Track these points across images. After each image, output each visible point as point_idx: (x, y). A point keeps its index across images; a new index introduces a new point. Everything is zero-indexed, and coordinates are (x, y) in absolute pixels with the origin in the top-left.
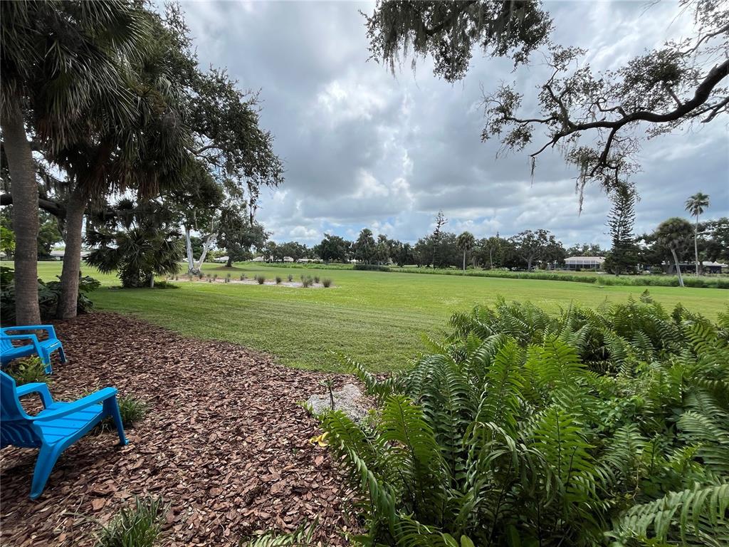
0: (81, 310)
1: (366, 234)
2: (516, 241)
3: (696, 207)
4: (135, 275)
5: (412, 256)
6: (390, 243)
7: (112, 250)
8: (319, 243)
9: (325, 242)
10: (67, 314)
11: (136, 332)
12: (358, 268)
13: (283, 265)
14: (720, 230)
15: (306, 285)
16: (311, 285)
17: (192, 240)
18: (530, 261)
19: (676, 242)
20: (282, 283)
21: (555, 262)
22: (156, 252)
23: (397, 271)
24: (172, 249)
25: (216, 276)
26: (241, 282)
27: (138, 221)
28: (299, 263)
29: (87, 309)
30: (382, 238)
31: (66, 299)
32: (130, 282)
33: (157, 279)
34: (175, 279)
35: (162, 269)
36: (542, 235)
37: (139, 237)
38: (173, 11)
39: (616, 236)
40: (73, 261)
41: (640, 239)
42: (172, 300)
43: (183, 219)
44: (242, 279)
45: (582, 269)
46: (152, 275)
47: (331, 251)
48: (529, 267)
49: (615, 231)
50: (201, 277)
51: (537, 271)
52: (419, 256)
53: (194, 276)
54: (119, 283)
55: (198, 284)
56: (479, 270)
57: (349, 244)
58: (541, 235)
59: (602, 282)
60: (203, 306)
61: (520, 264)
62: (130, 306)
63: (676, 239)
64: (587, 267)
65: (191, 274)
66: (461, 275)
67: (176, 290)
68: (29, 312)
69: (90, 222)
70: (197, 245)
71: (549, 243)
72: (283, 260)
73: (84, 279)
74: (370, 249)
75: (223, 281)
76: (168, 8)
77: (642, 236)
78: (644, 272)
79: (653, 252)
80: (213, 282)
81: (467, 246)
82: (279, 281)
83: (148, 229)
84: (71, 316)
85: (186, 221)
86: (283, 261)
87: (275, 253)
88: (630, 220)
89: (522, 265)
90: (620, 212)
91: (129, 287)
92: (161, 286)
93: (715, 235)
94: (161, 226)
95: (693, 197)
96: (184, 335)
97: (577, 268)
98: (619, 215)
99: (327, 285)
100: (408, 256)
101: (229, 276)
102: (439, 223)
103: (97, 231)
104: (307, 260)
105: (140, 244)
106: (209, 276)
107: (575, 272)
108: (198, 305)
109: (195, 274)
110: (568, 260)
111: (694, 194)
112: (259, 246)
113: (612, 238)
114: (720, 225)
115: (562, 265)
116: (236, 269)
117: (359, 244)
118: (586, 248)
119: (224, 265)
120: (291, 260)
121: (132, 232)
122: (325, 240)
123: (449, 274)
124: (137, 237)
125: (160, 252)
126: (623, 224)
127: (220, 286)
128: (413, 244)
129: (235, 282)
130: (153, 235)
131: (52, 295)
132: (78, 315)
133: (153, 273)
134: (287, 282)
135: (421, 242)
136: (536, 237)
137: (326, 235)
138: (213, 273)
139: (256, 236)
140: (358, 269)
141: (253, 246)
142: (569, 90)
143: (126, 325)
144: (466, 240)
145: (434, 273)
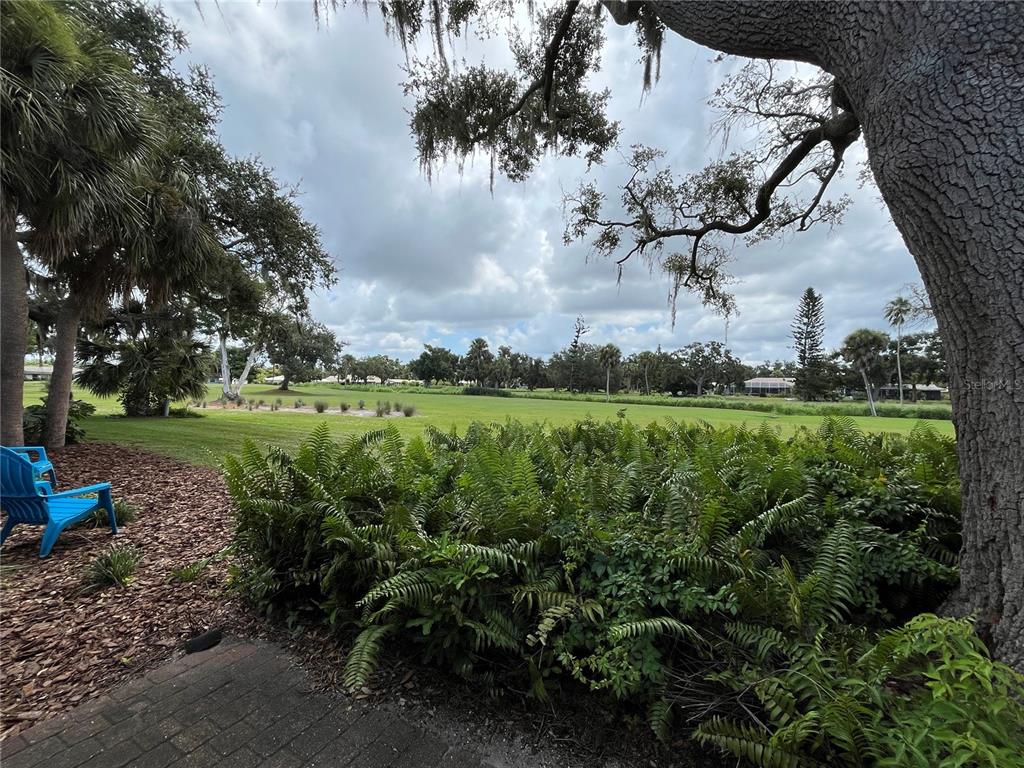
0: (70, 440)
1: (479, 345)
2: (681, 356)
3: (897, 315)
4: (142, 400)
5: (545, 376)
6: (515, 358)
7: (112, 366)
8: (417, 358)
9: (425, 356)
10: (53, 443)
11: (137, 461)
12: (470, 392)
13: (363, 387)
14: (934, 344)
15: (380, 414)
16: (388, 413)
17: (231, 352)
18: (699, 382)
19: (865, 359)
20: (349, 410)
21: (733, 386)
22: (173, 371)
23: (521, 397)
24: (194, 365)
25: (261, 403)
26: (296, 410)
27: (149, 328)
28: (389, 385)
29: (78, 437)
30: (505, 351)
31: (53, 424)
32: (136, 408)
33: (174, 406)
34: (201, 406)
35: (179, 392)
36: (716, 349)
37: (150, 349)
38: (201, 74)
39: (802, 351)
40: (63, 380)
41: (836, 355)
42: (189, 430)
43: (217, 324)
44: (297, 407)
45: (768, 394)
46: (167, 400)
47: (433, 368)
48: (699, 391)
49: (800, 344)
50: (240, 403)
51: (711, 397)
52: (554, 376)
53: (228, 402)
54: (121, 410)
55: (233, 412)
56: (635, 395)
57: (456, 359)
58: (714, 349)
59: (780, 411)
60: (227, 437)
61: (688, 387)
62: (133, 436)
63: (865, 355)
64: (774, 391)
65: (225, 399)
66: (604, 401)
67: (199, 420)
68: (10, 437)
69: (83, 330)
70: (238, 360)
71: (724, 359)
72: (366, 380)
73: (76, 403)
74: (485, 365)
75: (270, 408)
76: (193, 71)
77: (839, 351)
78: (847, 398)
79: (853, 372)
80: (254, 411)
81: (612, 364)
82: (344, 408)
83: (163, 339)
84: (58, 446)
85: (221, 326)
86: (366, 383)
87: (354, 371)
88: (819, 331)
89: (691, 390)
90: (806, 320)
91: (134, 416)
92: (180, 414)
93: (929, 350)
94: (180, 335)
95: (893, 303)
96: (193, 464)
97: (762, 392)
98: (805, 324)
99: (408, 413)
100: (540, 375)
101: (279, 402)
102: (578, 332)
103: (91, 340)
104: (401, 381)
105: (151, 359)
106: (251, 402)
107: (758, 398)
108: (222, 436)
109: (232, 400)
110: (750, 383)
111: (894, 299)
112: (328, 361)
113: (798, 354)
114: (934, 338)
115: (741, 388)
116: (293, 393)
117: (470, 359)
118: (778, 366)
119: (278, 387)
120: (379, 381)
121: (141, 343)
122: (425, 353)
123: (589, 400)
124: (147, 350)
125: (179, 370)
126: (810, 335)
127: (262, 414)
128: (546, 359)
129: (287, 410)
130: (169, 347)
131: (35, 420)
132: (66, 444)
133: (170, 397)
134: (358, 409)
135: (556, 356)
136: (707, 351)
137: (426, 346)
138: (257, 398)
139: (323, 347)
140: (468, 394)
141: (319, 361)
142: (650, 193)
143: (125, 454)
144: (610, 354)
145: (570, 399)
